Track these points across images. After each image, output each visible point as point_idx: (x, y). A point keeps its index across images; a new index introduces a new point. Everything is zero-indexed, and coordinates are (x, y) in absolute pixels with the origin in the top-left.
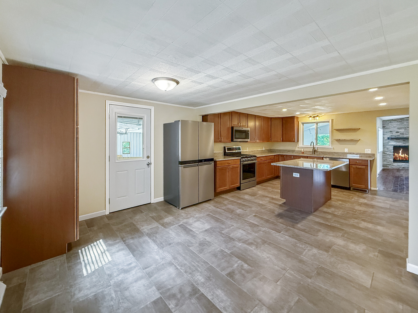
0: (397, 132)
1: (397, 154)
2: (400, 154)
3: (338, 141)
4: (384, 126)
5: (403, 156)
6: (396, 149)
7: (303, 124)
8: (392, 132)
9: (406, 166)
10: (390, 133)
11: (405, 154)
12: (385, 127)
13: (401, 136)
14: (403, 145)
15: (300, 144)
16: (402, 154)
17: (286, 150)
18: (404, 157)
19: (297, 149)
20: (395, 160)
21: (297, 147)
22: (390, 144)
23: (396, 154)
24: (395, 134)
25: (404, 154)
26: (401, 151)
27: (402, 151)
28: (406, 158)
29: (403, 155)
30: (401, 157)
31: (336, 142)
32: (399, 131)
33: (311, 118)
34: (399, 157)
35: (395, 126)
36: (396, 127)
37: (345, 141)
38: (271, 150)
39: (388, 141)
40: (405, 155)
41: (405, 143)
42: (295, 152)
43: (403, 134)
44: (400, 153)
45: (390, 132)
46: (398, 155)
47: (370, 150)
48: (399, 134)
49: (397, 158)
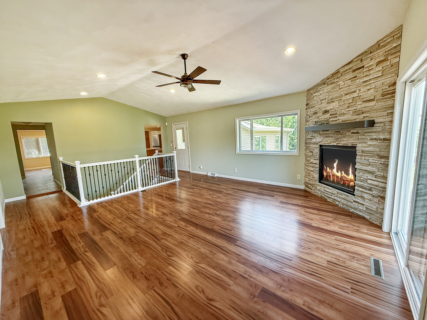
0: (326, 112)
1: (330, 169)
2: (335, 170)
5: (339, 174)
8: (316, 113)
16: (338, 172)
18: (340, 176)
22: (314, 140)
23: (328, 168)
24: (321, 118)
25: (341, 171)
26: (335, 165)
27: (337, 166)
28: (344, 181)
29: (339, 172)
30: (336, 176)
32: (329, 108)
34: (334, 175)
40: (342, 174)
43: (336, 115)
44: (333, 168)
45: (314, 114)
46: (332, 171)
48: (327, 116)
49: (330, 176)
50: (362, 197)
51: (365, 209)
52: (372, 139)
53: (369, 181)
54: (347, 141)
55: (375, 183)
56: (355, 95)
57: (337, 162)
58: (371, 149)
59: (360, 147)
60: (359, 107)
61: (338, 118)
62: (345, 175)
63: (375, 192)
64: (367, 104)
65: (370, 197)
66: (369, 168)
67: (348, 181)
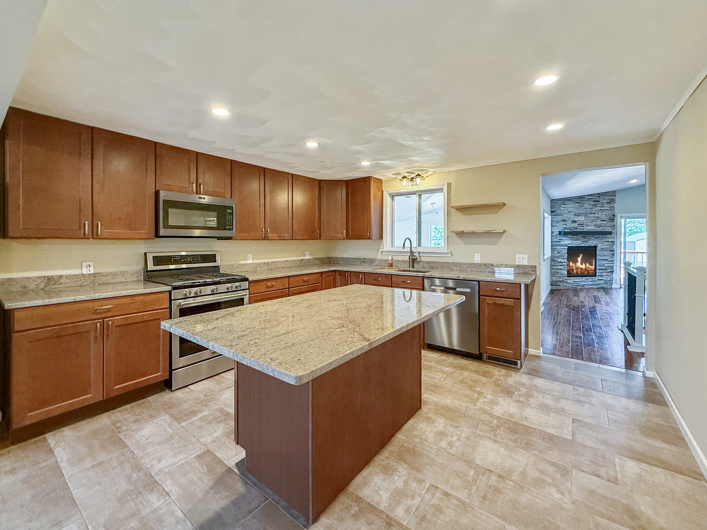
0: (574, 222)
1: (573, 263)
2: (579, 264)
3: (461, 234)
4: (553, 210)
5: (583, 266)
6: (573, 253)
7: (392, 196)
8: (565, 220)
9: (587, 283)
10: (562, 223)
11: (587, 264)
12: (554, 212)
13: (580, 229)
14: (583, 245)
15: (386, 245)
16: (582, 264)
17: (359, 259)
18: (584, 268)
19: (379, 257)
20: (570, 274)
21: (380, 252)
23: (571, 263)
24: (570, 225)
25: (585, 264)
26: (579, 259)
27: (581, 259)
28: (588, 271)
29: (584, 265)
30: (581, 268)
31: (456, 239)
32: (576, 219)
33: (405, 182)
34: (577, 268)
35: (570, 210)
36: (572, 212)
37: (473, 234)
38: (329, 258)
39: (559, 237)
40: (586, 266)
41: (586, 242)
42: (375, 264)
43: (582, 225)
44: (578, 261)
45: (563, 221)
46: (575, 265)
47: (526, 256)
48: (576, 225)
49: (573, 270)
50: (602, 276)
51: (603, 282)
52: (606, 241)
53: (605, 265)
54: (591, 243)
55: (609, 265)
56: (596, 215)
57: (581, 256)
58: (605, 247)
59: (600, 246)
60: (598, 223)
61: (585, 227)
62: (589, 266)
63: (609, 270)
64: (603, 222)
65: (606, 274)
66: (605, 258)
67: (592, 270)
